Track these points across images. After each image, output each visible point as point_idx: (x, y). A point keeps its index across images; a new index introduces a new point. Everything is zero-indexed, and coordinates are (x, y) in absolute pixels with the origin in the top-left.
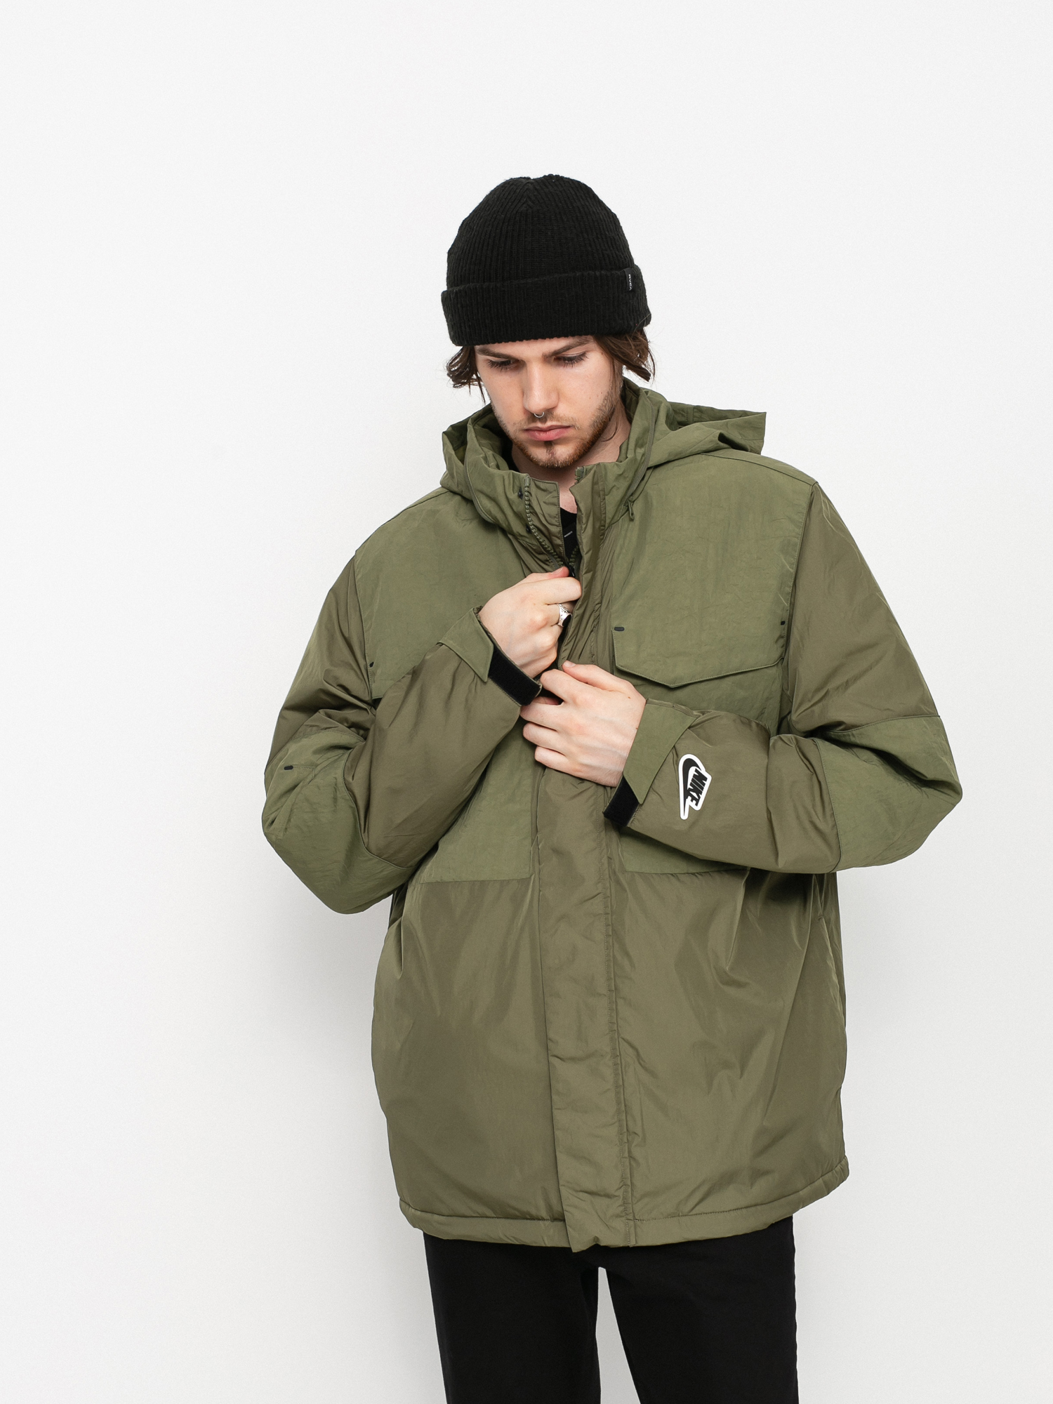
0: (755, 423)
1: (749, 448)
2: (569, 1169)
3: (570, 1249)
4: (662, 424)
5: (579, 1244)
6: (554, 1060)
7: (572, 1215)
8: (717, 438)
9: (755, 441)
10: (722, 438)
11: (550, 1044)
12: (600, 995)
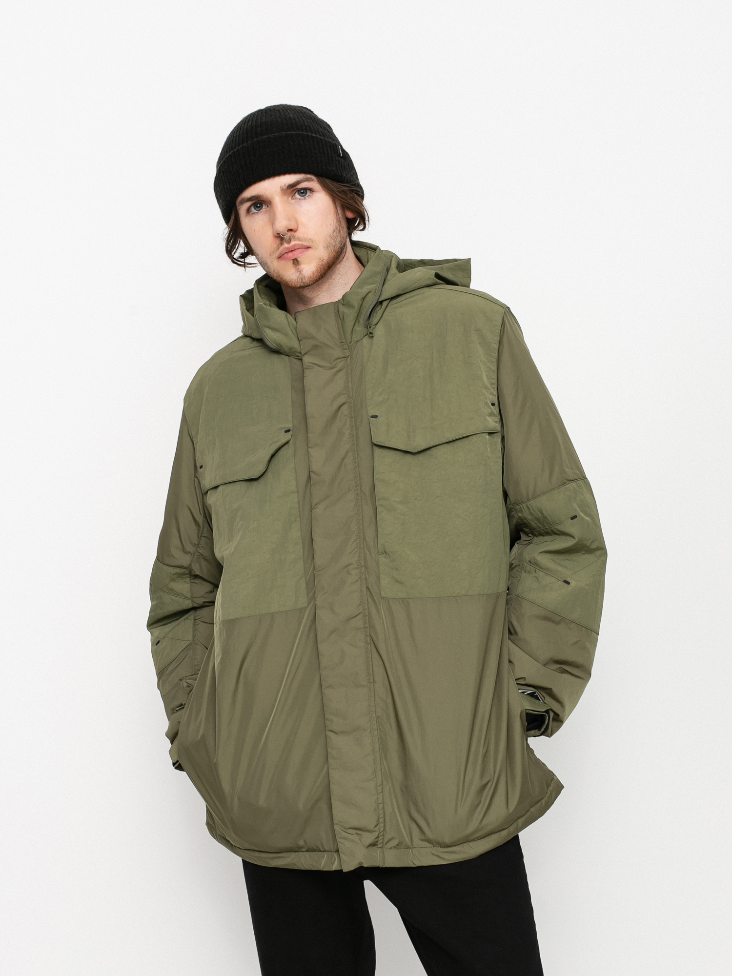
0: (464, 266)
1: (460, 284)
2: (341, 813)
3: (342, 870)
4: (393, 270)
5: (348, 867)
6: (328, 733)
7: (344, 845)
8: (434, 276)
9: (464, 279)
10: (437, 276)
11: (327, 722)
12: (363, 686)
